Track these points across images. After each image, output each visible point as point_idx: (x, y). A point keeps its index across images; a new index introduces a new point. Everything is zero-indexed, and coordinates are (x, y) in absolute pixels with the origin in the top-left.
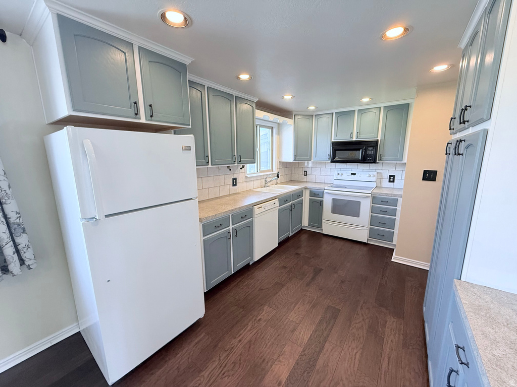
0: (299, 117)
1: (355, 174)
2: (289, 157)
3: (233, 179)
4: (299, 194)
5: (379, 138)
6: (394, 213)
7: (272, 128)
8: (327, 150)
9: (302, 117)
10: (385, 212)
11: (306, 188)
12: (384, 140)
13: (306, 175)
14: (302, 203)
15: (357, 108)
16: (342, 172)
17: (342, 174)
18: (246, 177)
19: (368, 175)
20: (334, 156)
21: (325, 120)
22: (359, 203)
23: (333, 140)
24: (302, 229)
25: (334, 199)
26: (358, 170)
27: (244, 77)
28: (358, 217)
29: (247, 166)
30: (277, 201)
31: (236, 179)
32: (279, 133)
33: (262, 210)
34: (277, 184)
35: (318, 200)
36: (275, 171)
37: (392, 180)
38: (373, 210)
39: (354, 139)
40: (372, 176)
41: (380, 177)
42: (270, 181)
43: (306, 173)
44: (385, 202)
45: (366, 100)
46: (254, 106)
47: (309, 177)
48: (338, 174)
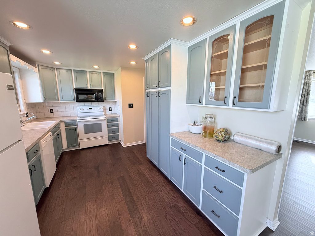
0: (42, 67)
1: (91, 108)
5: (103, 88)
6: (117, 125)
9: (45, 67)
10: (113, 126)
11: (61, 121)
12: (105, 90)
13: (53, 112)
14: (61, 133)
15: (88, 70)
16: (83, 108)
17: (83, 109)
19: (99, 108)
20: (77, 98)
22: (101, 124)
23: (75, 88)
24: (63, 152)
26: (93, 106)
28: (101, 132)
30: (51, 133)
33: (45, 143)
35: (73, 128)
36: (25, 111)
37: (110, 110)
38: (108, 126)
39: (89, 88)
40: (101, 108)
41: (105, 109)
43: (52, 111)
44: (113, 121)
45: (96, 67)
48: (81, 110)
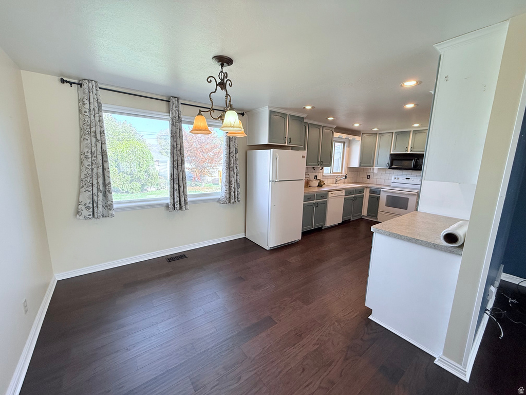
0: (366, 135)
1: (409, 179)
2: (355, 163)
3: (315, 176)
4: (361, 191)
7: (344, 143)
8: (386, 160)
9: (368, 135)
11: (367, 187)
13: (369, 179)
14: (363, 198)
15: (412, 130)
16: (399, 177)
17: (398, 179)
18: (323, 175)
20: (392, 164)
21: (386, 138)
22: (408, 199)
23: (392, 152)
24: (361, 218)
25: (388, 196)
26: (411, 175)
27: (330, 119)
28: (406, 209)
29: (325, 168)
30: (344, 192)
31: (316, 176)
32: (349, 146)
33: (333, 195)
34: (344, 183)
35: (376, 196)
36: (344, 174)
39: (409, 152)
42: (340, 180)
43: (369, 177)
45: (417, 125)
46: (333, 130)
47: (371, 180)
48: (395, 178)
